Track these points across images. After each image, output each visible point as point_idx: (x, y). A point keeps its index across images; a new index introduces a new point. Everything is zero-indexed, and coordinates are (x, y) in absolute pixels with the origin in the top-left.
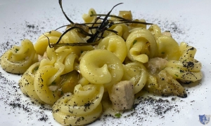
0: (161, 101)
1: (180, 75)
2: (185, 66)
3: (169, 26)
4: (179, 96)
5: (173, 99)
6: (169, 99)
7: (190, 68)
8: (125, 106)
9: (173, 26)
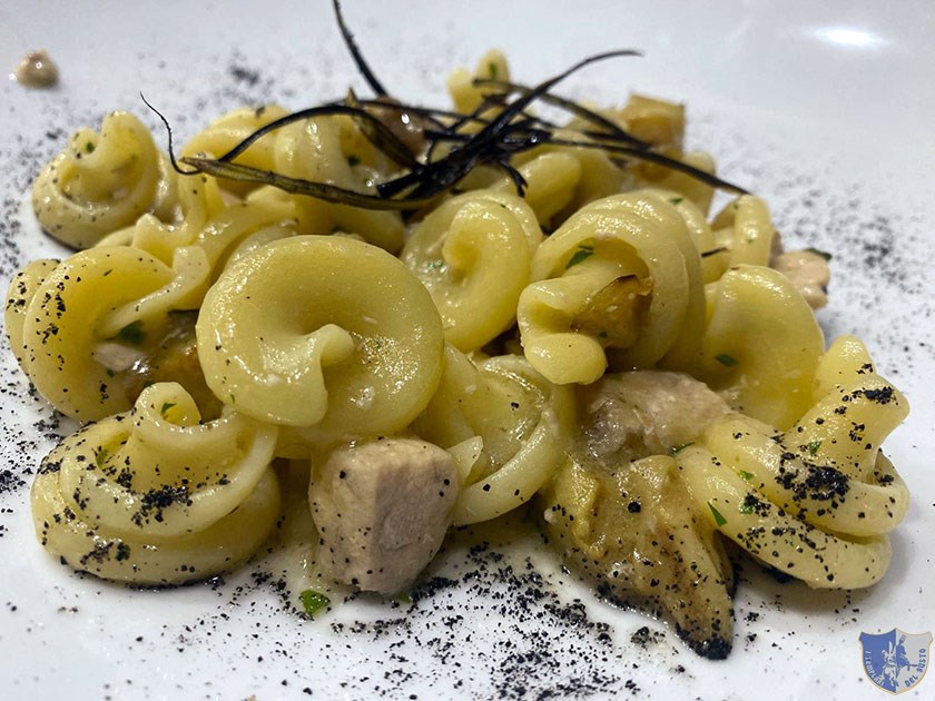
0: (573, 615)
1: (738, 523)
2: (786, 480)
3: (853, 228)
4: (684, 635)
5: (642, 637)
6: (625, 623)
7: (811, 505)
8: (359, 572)
9: (873, 237)
